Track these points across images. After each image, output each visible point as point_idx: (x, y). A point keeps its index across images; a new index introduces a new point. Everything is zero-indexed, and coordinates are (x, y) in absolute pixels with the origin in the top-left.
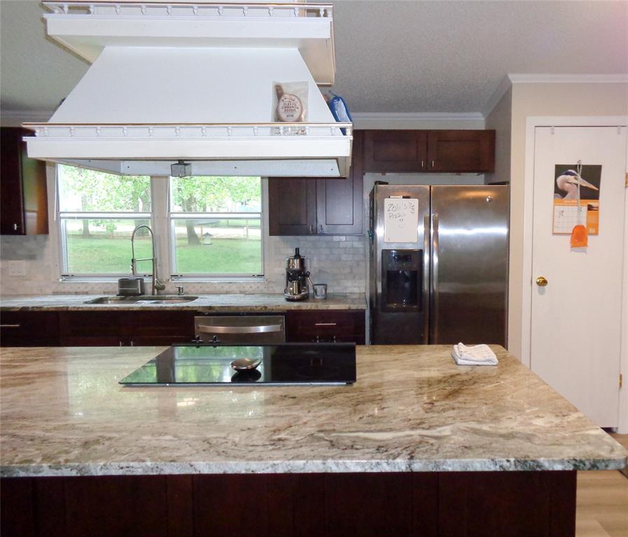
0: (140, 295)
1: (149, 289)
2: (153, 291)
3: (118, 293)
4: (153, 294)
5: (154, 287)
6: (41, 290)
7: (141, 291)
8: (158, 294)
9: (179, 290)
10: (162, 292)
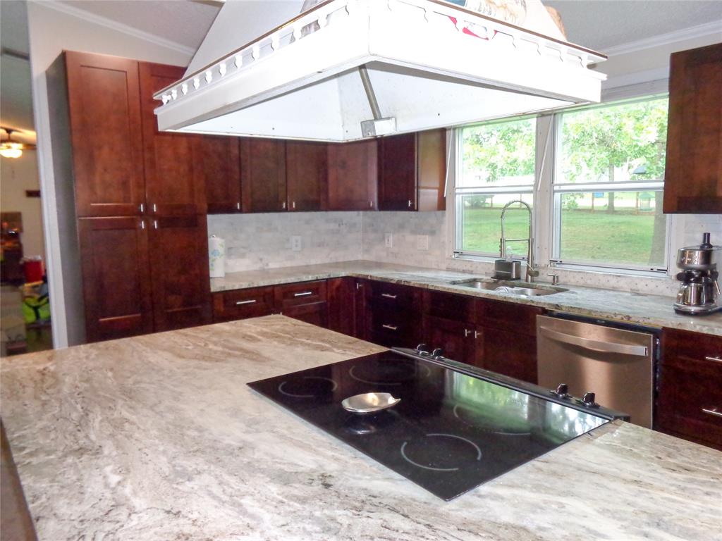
0: (514, 279)
1: (523, 274)
2: (527, 277)
3: (493, 276)
4: (527, 280)
5: (529, 273)
6: (438, 265)
7: (516, 274)
8: (532, 281)
9: (554, 279)
10: (535, 278)
